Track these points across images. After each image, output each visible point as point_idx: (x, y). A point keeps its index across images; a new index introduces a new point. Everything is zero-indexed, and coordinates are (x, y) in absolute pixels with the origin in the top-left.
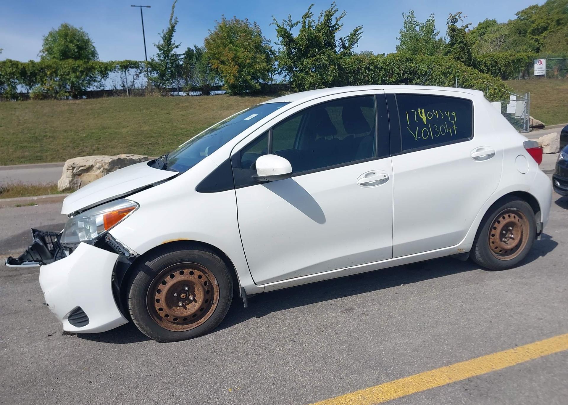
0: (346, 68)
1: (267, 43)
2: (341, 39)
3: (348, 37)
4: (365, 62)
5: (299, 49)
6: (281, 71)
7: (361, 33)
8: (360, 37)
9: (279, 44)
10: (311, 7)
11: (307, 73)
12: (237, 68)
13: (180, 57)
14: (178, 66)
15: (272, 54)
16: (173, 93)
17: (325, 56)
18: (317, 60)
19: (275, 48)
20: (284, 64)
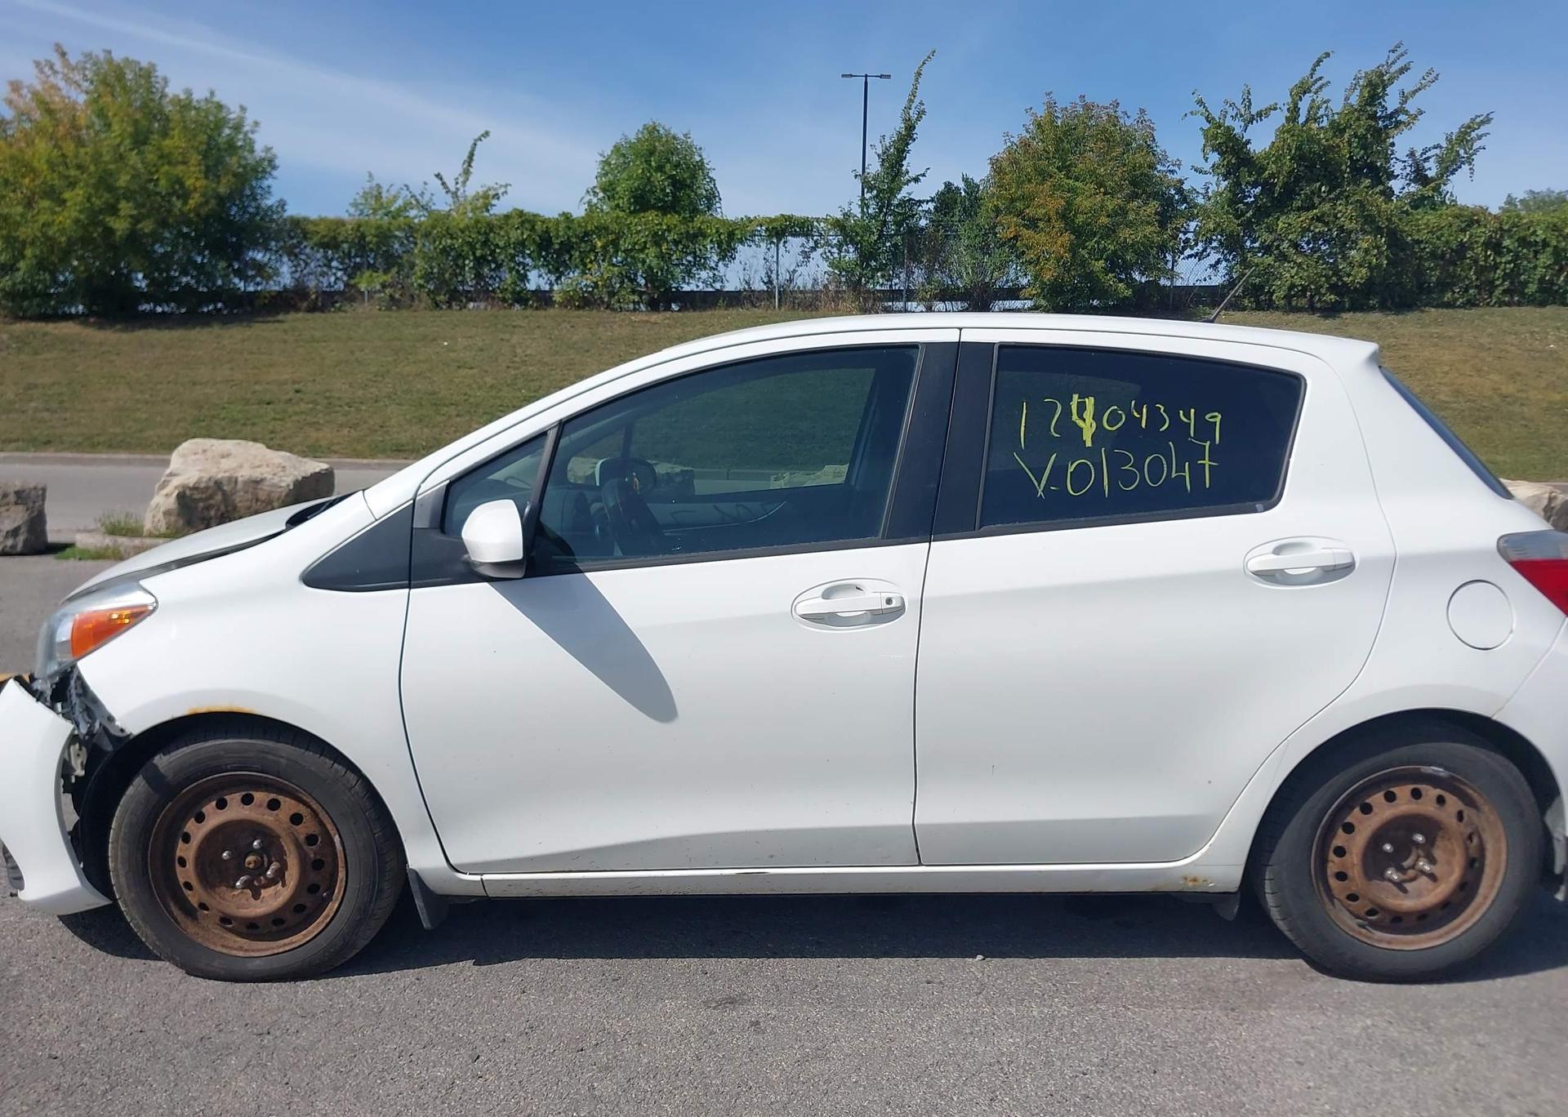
0: (1418, 242)
1: (1171, 168)
2: (1412, 154)
3: (1435, 147)
4: (1485, 226)
5: (1267, 187)
6: (1205, 250)
7: (1480, 137)
8: (1477, 150)
9: (1206, 173)
10: (1319, 61)
11: (1283, 257)
12: (1067, 237)
13: (920, 208)
14: (914, 232)
15: (1184, 199)
16: (890, 304)
17: (1350, 207)
18: (1319, 219)
19: (1194, 182)
20: (1215, 230)
